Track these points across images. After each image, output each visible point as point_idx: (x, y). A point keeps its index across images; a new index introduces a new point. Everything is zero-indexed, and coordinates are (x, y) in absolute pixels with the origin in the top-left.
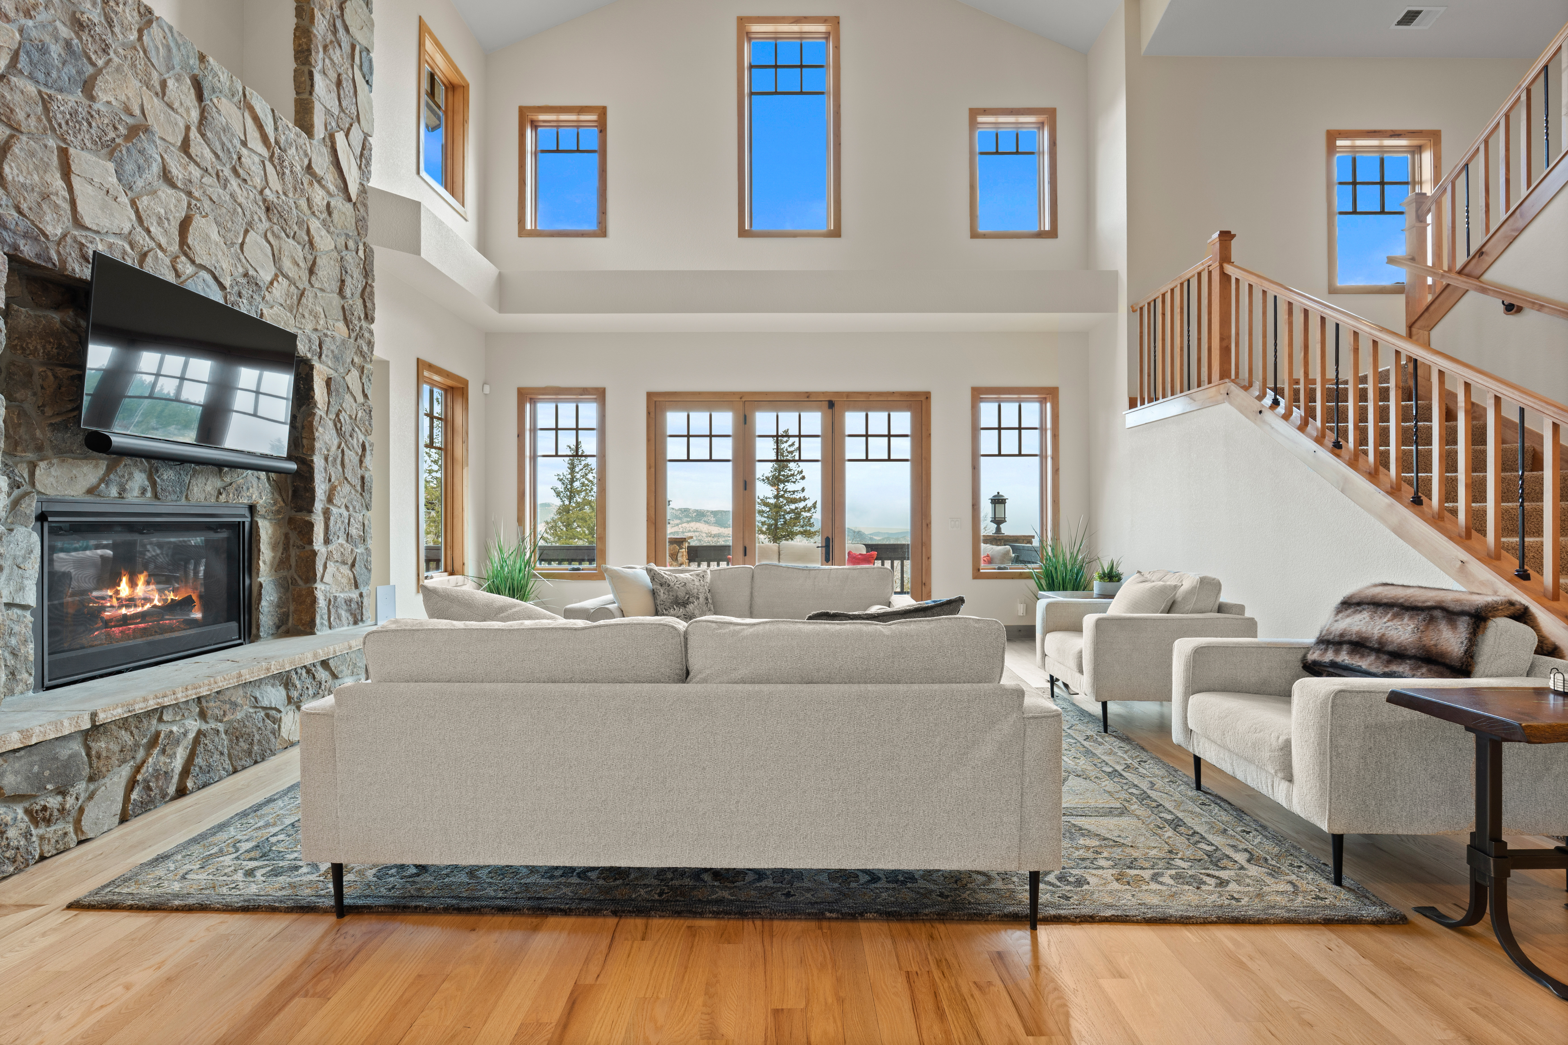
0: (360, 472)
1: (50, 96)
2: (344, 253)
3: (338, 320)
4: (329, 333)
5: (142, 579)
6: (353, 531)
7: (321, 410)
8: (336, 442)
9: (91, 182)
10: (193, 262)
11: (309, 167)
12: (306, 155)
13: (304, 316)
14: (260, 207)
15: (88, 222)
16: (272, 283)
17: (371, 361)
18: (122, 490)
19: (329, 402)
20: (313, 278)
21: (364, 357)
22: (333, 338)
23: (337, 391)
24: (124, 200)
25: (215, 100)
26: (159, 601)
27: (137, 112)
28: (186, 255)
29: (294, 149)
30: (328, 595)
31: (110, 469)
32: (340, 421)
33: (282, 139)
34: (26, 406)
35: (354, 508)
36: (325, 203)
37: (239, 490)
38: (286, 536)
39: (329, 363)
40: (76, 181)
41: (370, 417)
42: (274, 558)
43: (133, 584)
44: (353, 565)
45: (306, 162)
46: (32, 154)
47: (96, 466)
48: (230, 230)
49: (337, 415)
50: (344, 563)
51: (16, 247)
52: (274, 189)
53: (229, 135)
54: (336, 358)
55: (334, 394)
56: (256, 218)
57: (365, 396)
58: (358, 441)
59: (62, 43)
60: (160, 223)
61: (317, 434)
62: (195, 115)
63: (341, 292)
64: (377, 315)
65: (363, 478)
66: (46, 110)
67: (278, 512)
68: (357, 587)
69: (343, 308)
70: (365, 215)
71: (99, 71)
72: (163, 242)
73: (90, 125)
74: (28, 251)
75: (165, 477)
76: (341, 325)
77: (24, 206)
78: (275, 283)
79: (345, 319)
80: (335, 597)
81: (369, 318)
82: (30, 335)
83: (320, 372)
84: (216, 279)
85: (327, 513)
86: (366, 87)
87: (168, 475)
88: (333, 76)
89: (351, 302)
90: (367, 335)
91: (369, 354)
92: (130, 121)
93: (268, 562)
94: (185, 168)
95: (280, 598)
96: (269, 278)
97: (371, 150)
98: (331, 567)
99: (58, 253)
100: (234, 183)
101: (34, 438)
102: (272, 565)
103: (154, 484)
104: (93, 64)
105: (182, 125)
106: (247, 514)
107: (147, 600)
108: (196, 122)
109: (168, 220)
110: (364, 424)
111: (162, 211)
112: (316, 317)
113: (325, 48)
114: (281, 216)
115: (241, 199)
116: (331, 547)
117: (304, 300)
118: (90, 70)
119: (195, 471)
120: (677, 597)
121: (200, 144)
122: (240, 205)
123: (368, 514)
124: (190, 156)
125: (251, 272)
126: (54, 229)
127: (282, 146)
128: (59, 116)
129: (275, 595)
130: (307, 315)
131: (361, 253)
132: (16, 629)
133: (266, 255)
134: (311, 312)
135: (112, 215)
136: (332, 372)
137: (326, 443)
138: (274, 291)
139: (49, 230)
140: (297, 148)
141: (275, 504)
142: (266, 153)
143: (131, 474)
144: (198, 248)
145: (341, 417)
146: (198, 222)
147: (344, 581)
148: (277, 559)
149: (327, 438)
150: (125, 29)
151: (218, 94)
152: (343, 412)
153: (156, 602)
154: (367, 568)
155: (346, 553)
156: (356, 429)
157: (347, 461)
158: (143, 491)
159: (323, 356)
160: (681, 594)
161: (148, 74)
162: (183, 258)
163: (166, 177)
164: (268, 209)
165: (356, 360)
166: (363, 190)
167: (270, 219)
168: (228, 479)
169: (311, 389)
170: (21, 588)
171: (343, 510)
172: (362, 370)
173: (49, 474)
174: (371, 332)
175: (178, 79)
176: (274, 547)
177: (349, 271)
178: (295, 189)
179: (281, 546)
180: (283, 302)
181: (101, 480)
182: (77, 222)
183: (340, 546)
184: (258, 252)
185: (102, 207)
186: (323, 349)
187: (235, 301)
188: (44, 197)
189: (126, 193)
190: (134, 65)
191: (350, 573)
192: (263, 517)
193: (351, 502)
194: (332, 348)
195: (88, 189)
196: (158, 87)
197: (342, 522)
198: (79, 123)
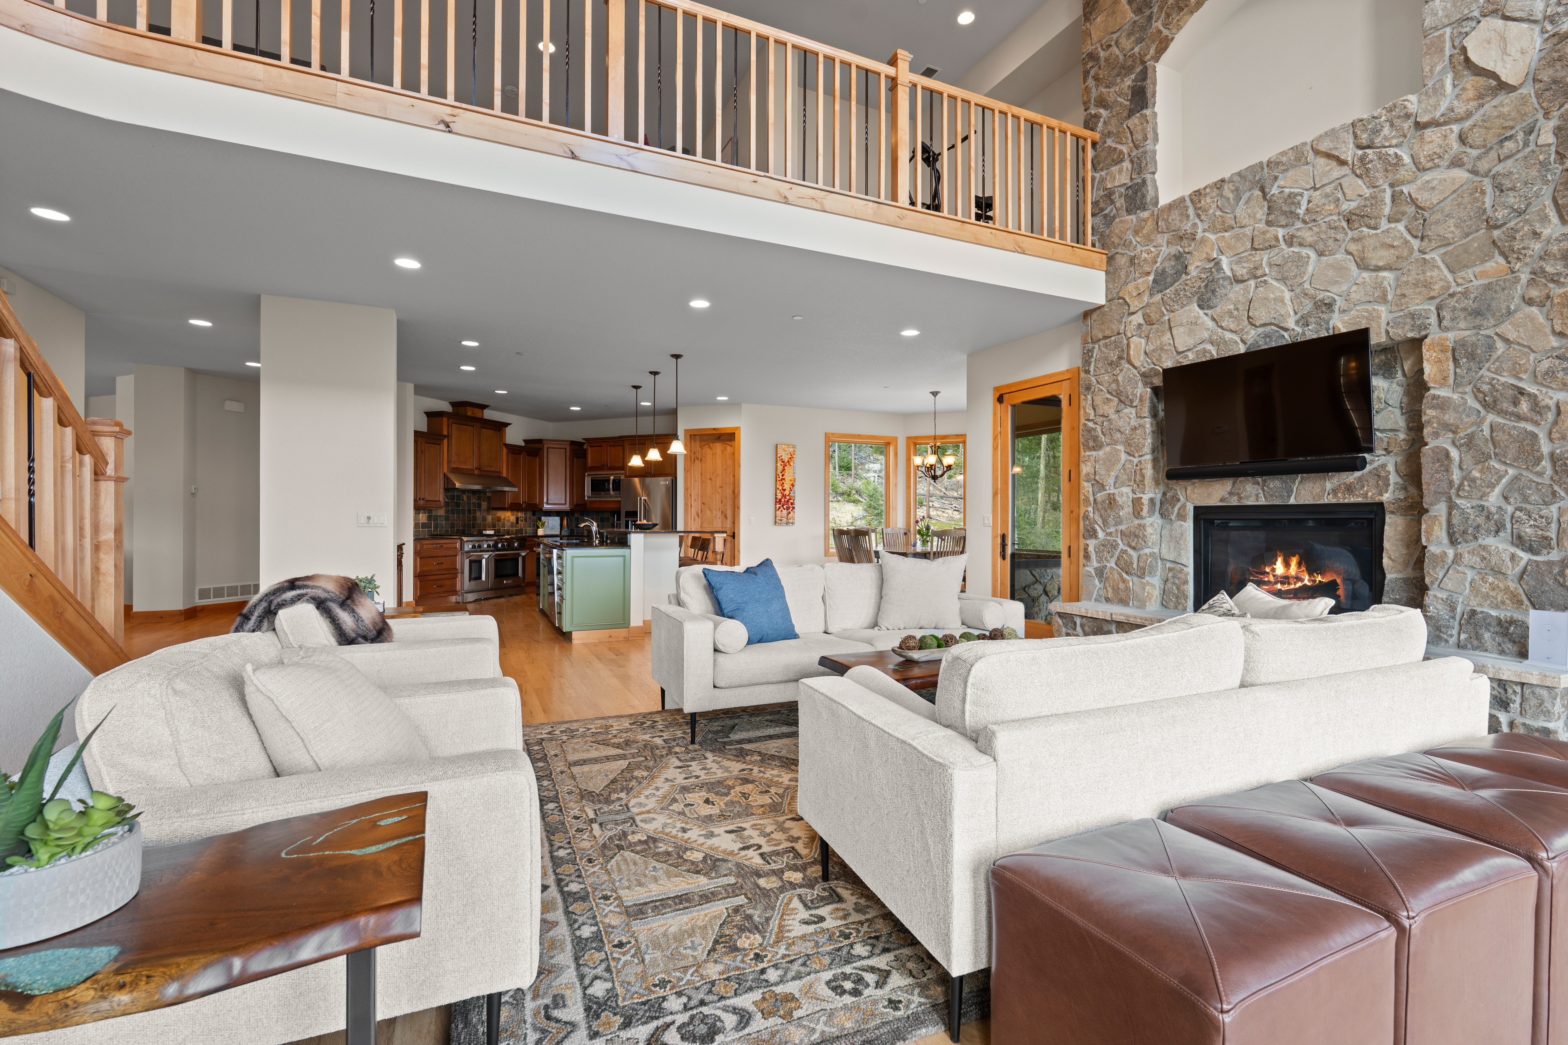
1: (1165, 294)
2: (1498, 169)
3: (1486, 262)
4: (1459, 289)
5: (1294, 562)
6: (1528, 531)
7: (1437, 389)
8: (1472, 419)
9: (1181, 325)
10: (1257, 326)
11: (1417, 123)
12: (1408, 117)
13: (1405, 295)
14: (1336, 228)
15: (1183, 348)
16: (1351, 289)
18: (1242, 497)
19: (1454, 374)
20: (1425, 243)
21: (1555, 281)
22: (1470, 290)
23: (1474, 355)
24: (1205, 319)
25: (1282, 183)
26: (1309, 581)
27: (1214, 256)
28: (1252, 324)
31: (1233, 485)
32: (1480, 390)
33: (1366, 138)
35: (1526, 498)
36: (1456, 134)
37: (1349, 489)
39: (1463, 324)
40: (1175, 331)
42: (1409, 555)
43: (1287, 565)
44: (1521, 576)
45: (1408, 124)
46: (1158, 331)
47: (1223, 485)
48: (1295, 276)
49: (1476, 385)
50: (1498, 571)
51: (1151, 383)
52: (1354, 197)
53: (1294, 199)
54: (1476, 313)
55: (1463, 360)
56: (1330, 242)
59: (1173, 259)
60: (1232, 315)
61: (1425, 418)
62: (1261, 214)
63: (1491, 224)
65: (1553, 454)
66: (1164, 302)
67: (1402, 509)
69: (1495, 240)
71: (1192, 253)
72: (1234, 327)
73: (1186, 290)
74: (1158, 381)
75: (1272, 486)
76: (1493, 264)
77: (1154, 360)
78: (1356, 287)
79: (1501, 252)
83: (1437, 344)
84: (1280, 326)
85: (1450, 507)
92: (1210, 265)
93: (1398, 559)
94: (1251, 262)
96: (1345, 288)
98: (1462, 573)
100: (1303, 232)
102: (1406, 563)
103: (1264, 492)
104: (1188, 252)
105: (1249, 233)
106: (1377, 510)
107: (1298, 579)
108: (1263, 217)
109: (1237, 309)
111: (1232, 307)
112: (1428, 284)
114: (1362, 217)
115: (1310, 240)
116: (1458, 549)
117: (1405, 278)
118: (1187, 257)
121: (1265, 232)
122: (1310, 246)
124: (1257, 248)
125: (1323, 295)
126: (1167, 363)
127: (1366, 144)
128: (1170, 300)
129: (1403, 594)
130: (1408, 292)
132: (1179, 575)
133: (1343, 268)
134: (1417, 285)
135: (1197, 334)
136: (1469, 332)
137: (1446, 425)
138: (1354, 293)
139: (1165, 365)
140: (1392, 125)
141: (1403, 499)
142: (1345, 171)
143: (1245, 486)
144: (1257, 314)
145: (1481, 385)
146: (1262, 292)
148: (1414, 557)
149: (1450, 417)
150: (1207, 210)
151: (1284, 176)
152: (1490, 377)
153: (1306, 582)
155: (1495, 558)
156: (1533, 389)
157: (1502, 436)
158: (1257, 497)
159: (1445, 323)
161: (1224, 222)
162: (1249, 328)
163: (1237, 280)
164: (1348, 222)
165: (1534, 293)
167: (1352, 229)
168: (1336, 481)
169: (1423, 369)
170: (1180, 554)
171: (1493, 502)
172: (1550, 301)
173: (1194, 493)
175: (1248, 201)
176: (1408, 544)
178: (1389, 169)
179: (1420, 543)
180: (1368, 298)
181: (1228, 493)
182: (1178, 352)
183: (1484, 548)
184: (1331, 273)
185: (1191, 333)
186: (1444, 313)
187: (1304, 334)
188: (1162, 349)
189: (1206, 314)
190: (1214, 226)
191: (1512, 585)
192: (1392, 513)
193: (1520, 490)
194: (1465, 303)
195: (1181, 329)
196: (1233, 222)
197: (1488, 518)
198: (1179, 295)
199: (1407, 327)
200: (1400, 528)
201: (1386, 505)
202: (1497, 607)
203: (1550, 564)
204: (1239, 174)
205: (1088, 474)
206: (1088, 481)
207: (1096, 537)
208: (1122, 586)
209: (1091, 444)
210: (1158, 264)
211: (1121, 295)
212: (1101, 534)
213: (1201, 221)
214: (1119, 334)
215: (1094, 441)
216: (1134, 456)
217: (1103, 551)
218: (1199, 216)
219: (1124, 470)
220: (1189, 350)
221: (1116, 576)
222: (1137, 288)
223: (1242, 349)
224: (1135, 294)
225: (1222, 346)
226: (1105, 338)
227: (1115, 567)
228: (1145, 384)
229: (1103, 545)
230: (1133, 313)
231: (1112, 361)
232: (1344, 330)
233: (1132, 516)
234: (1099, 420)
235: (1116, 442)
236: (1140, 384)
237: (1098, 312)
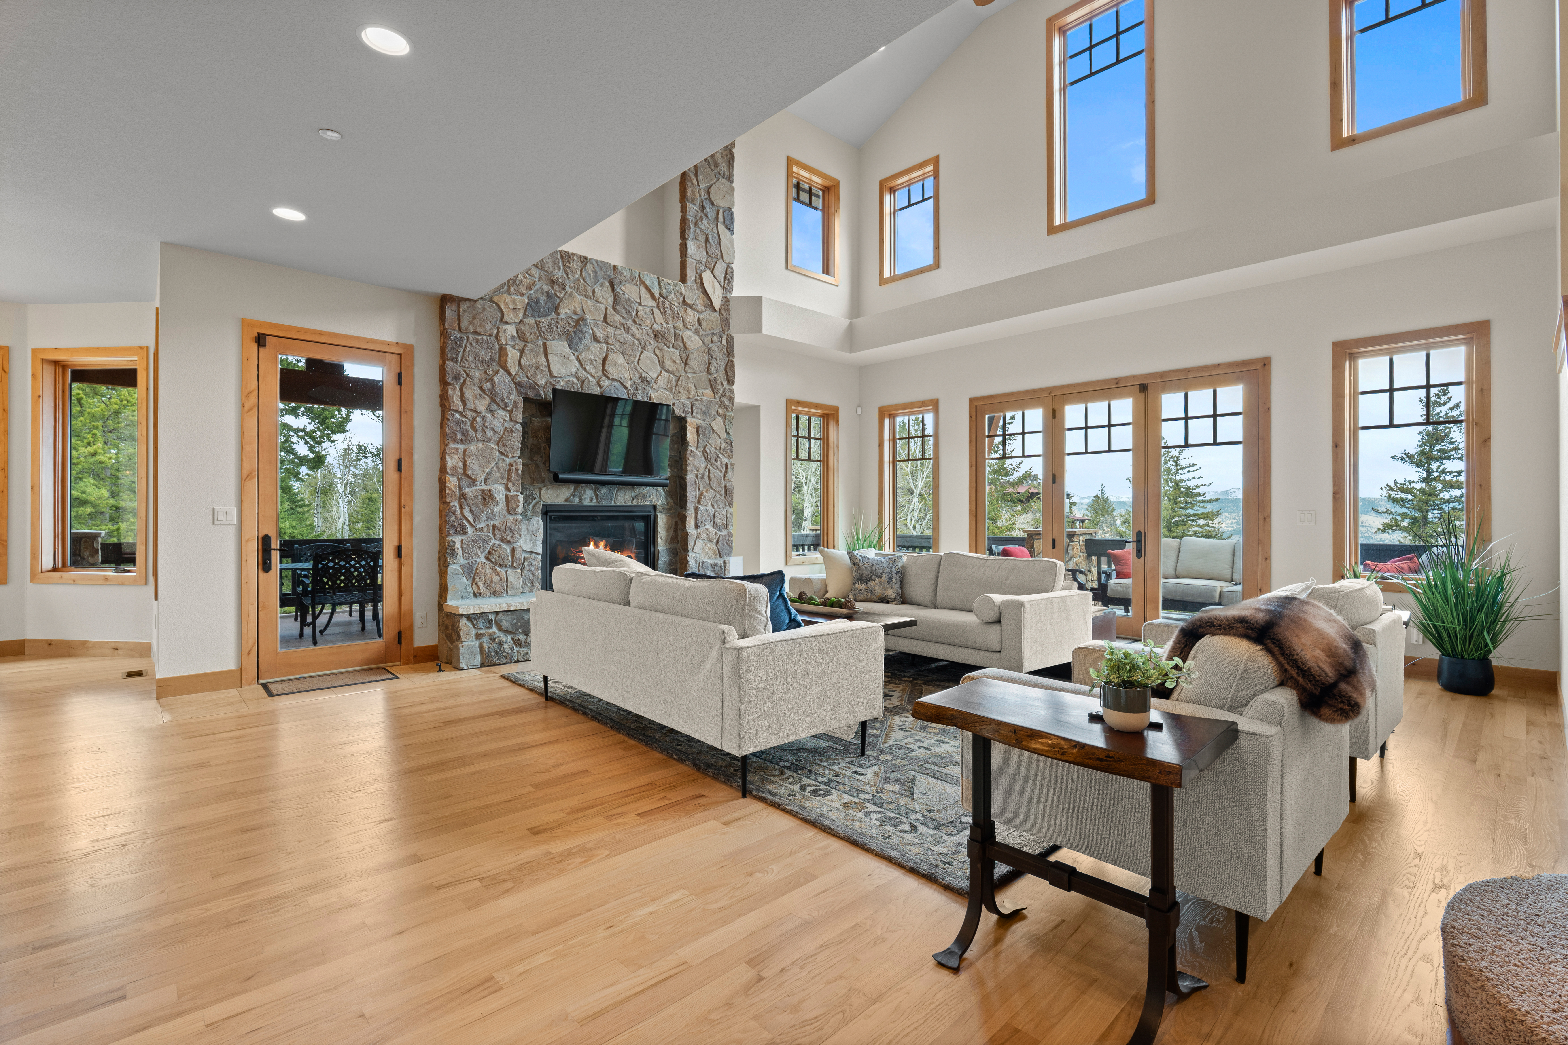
0: (723, 483)
1: (539, 322)
2: (710, 346)
3: (706, 389)
4: (699, 398)
5: (602, 544)
6: (718, 521)
7: (692, 448)
8: (703, 466)
9: (556, 354)
10: (608, 378)
11: (684, 301)
12: (681, 294)
13: (680, 392)
14: (650, 336)
15: (555, 374)
16: (657, 378)
17: (732, 410)
18: (581, 499)
19: (698, 441)
20: (687, 368)
21: (726, 408)
22: (701, 401)
23: (704, 434)
24: (573, 358)
25: (622, 288)
27: (579, 311)
28: (605, 376)
29: (673, 295)
30: (698, 560)
31: (575, 489)
32: (706, 452)
33: (664, 292)
34: (539, 462)
35: (718, 506)
36: (697, 318)
37: (644, 497)
38: (676, 523)
39: (699, 417)
40: (550, 357)
41: (732, 447)
42: (668, 536)
43: (597, 546)
44: (717, 542)
45: (681, 299)
46: (532, 350)
47: (569, 488)
48: (631, 355)
49: (705, 449)
50: (710, 541)
51: (526, 394)
52: (659, 323)
53: (629, 303)
54: (704, 413)
55: (701, 435)
56: (647, 343)
57: (728, 433)
58: (721, 462)
59: (545, 294)
60: (591, 363)
61: (688, 462)
62: (611, 300)
63: (708, 371)
64: (736, 379)
65: (725, 486)
66: (538, 328)
67: (670, 509)
68: (721, 557)
69: (710, 380)
70: (728, 317)
71: (562, 300)
72: (593, 372)
73: (557, 327)
74: (531, 394)
75: (602, 492)
76: (709, 391)
77: (529, 375)
78: (660, 378)
79: (711, 387)
80: (703, 562)
81: (731, 382)
82: (539, 430)
83: (691, 424)
84: (622, 384)
85: (696, 510)
86: (728, 233)
87: (604, 490)
88: (702, 238)
89: (715, 375)
90: (728, 394)
91: (730, 406)
92: (576, 317)
93: (664, 539)
94: (605, 331)
95: (671, 560)
96: (655, 375)
97: (732, 272)
98: (700, 543)
99: (544, 392)
100: (634, 329)
101: (541, 477)
102: (666, 540)
103: (597, 495)
104: (559, 298)
105: (603, 309)
106: (652, 510)
108: (612, 304)
109: (596, 360)
110: (727, 452)
111: (592, 357)
112: (689, 391)
113: (696, 224)
114: (663, 337)
115: (638, 336)
116: (700, 531)
117: (680, 382)
118: (558, 300)
119: (619, 488)
120: (862, 574)
121: (613, 315)
122: (637, 339)
123: (731, 510)
124: (607, 323)
125: (644, 375)
126: (542, 382)
127: (664, 295)
128: (543, 329)
129: (667, 558)
130: (681, 391)
131: (724, 342)
132: (534, 563)
133: (654, 363)
134: (684, 389)
135: (567, 367)
136: (701, 422)
137: (695, 467)
138: (659, 382)
139: (539, 382)
140: (675, 294)
141: (668, 504)
142: (654, 304)
143: (584, 491)
144: (611, 370)
145: (707, 449)
146: (612, 356)
147: (711, 552)
148: (670, 537)
149: (696, 463)
150: (574, 273)
151: (623, 283)
152: (709, 446)
154: (728, 545)
155: (711, 535)
156: (720, 455)
157: (712, 476)
158: (592, 499)
159: (694, 413)
160: (866, 573)
161: (585, 290)
162: (604, 378)
163: (595, 339)
164: (655, 336)
165: (720, 411)
166: (726, 301)
167: (657, 341)
168: (637, 491)
169: (686, 435)
170: (535, 545)
171: (709, 507)
172: (724, 417)
173: (547, 493)
174: (732, 392)
175: (602, 285)
176: (668, 530)
177: (714, 356)
178: (673, 318)
179: (672, 529)
180: (665, 387)
181: (572, 495)
182: (552, 376)
183: (708, 530)
184: (649, 362)
185: (563, 364)
186: (694, 408)
187: (634, 394)
188: (537, 368)
189: (574, 354)
190: (578, 289)
191: (715, 547)
192: (661, 512)
193: (716, 502)
194: (702, 407)
195: (556, 358)
196: (591, 294)
197: (709, 515)
198: (552, 328)
199: (682, 410)
200: (665, 521)
201: (658, 507)
202: (710, 558)
203: (725, 535)
204: (597, 261)
205: (455, 468)
206: (453, 475)
207: (465, 533)
208: (495, 578)
209: (459, 436)
210: (532, 292)
211: (495, 299)
212: (470, 530)
213: (568, 278)
214: (490, 335)
215: (463, 434)
216: (508, 457)
217: (473, 546)
218: (567, 274)
219: (498, 468)
220: (561, 377)
221: (489, 571)
222: (514, 302)
223: (597, 391)
224: (511, 307)
225: (585, 384)
226: (476, 333)
227: (484, 560)
228: (519, 393)
229: (473, 541)
230: (507, 323)
231: (483, 359)
232: (655, 401)
233: (505, 512)
234: (470, 414)
235: (489, 440)
236: (515, 391)
237: (468, 303)
